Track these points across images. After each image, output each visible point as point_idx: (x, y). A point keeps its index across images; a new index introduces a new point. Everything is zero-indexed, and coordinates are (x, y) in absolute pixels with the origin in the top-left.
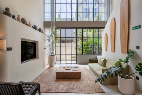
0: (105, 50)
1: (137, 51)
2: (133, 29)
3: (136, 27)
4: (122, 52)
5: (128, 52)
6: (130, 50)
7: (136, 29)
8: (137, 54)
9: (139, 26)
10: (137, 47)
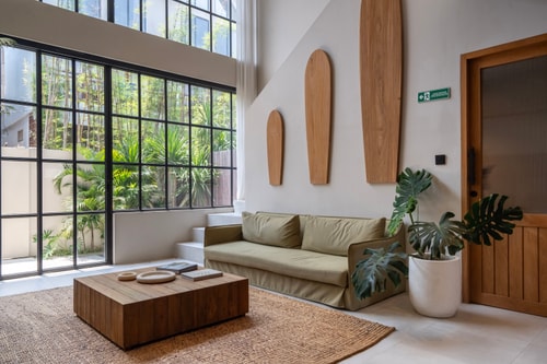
0: (272, 183)
1: (437, 171)
2: (420, 100)
3: (432, 93)
4: (373, 179)
5: (400, 178)
6: (408, 170)
7: (431, 99)
8: (437, 181)
9: (446, 90)
10: (437, 157)
